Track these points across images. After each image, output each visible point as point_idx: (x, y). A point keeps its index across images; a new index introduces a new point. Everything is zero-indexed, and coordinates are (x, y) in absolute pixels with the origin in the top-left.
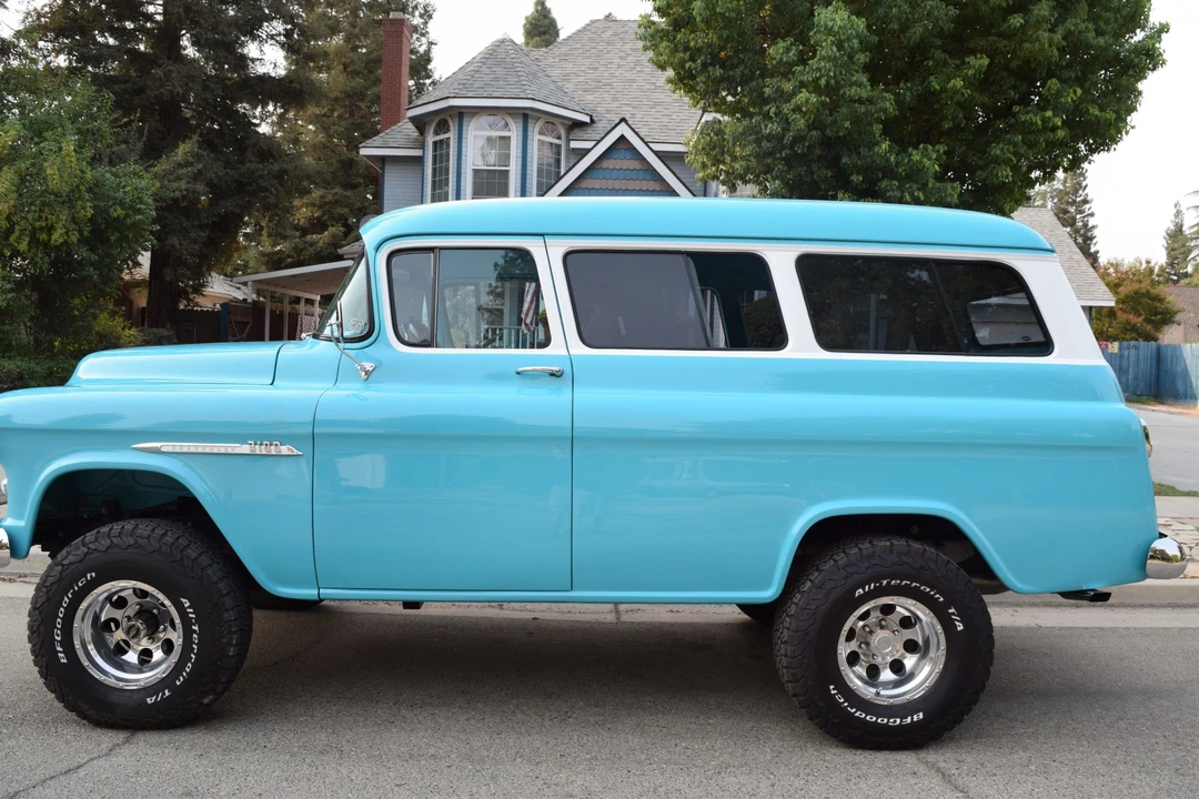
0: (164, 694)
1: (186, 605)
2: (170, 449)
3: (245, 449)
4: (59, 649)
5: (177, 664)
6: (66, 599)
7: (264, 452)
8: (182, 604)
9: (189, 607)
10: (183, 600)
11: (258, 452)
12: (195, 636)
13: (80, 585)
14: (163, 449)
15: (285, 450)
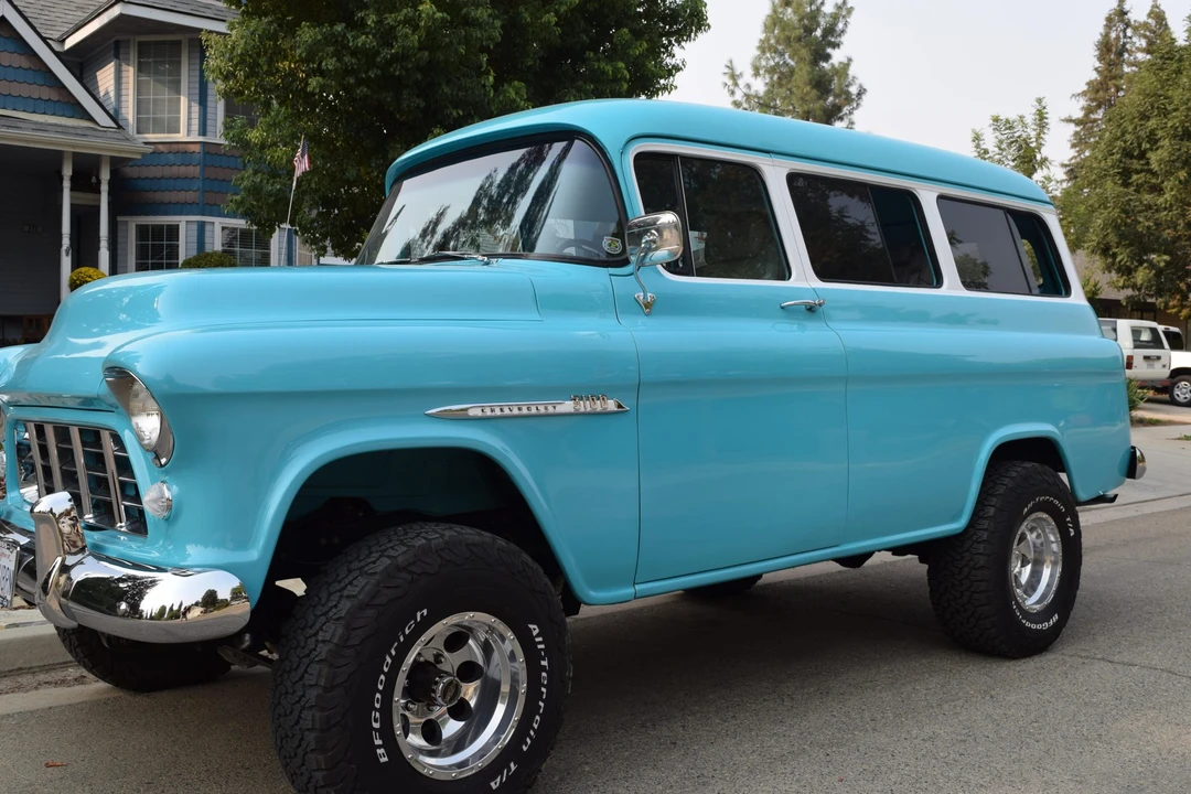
0: (509, 770)
1: (535, 633)
2: (479, 413)
3: (567, 406)
4: (378, 742)
5: (520, 722)
6: (389, 660)
7: (589, 409)
8: (530, 631)
9: (538, 636)
10: (531, 626)
11: (582, 410)
12: (544, 674)
13: (407, 632)
14: (472, 413)
15: (611, 405)
